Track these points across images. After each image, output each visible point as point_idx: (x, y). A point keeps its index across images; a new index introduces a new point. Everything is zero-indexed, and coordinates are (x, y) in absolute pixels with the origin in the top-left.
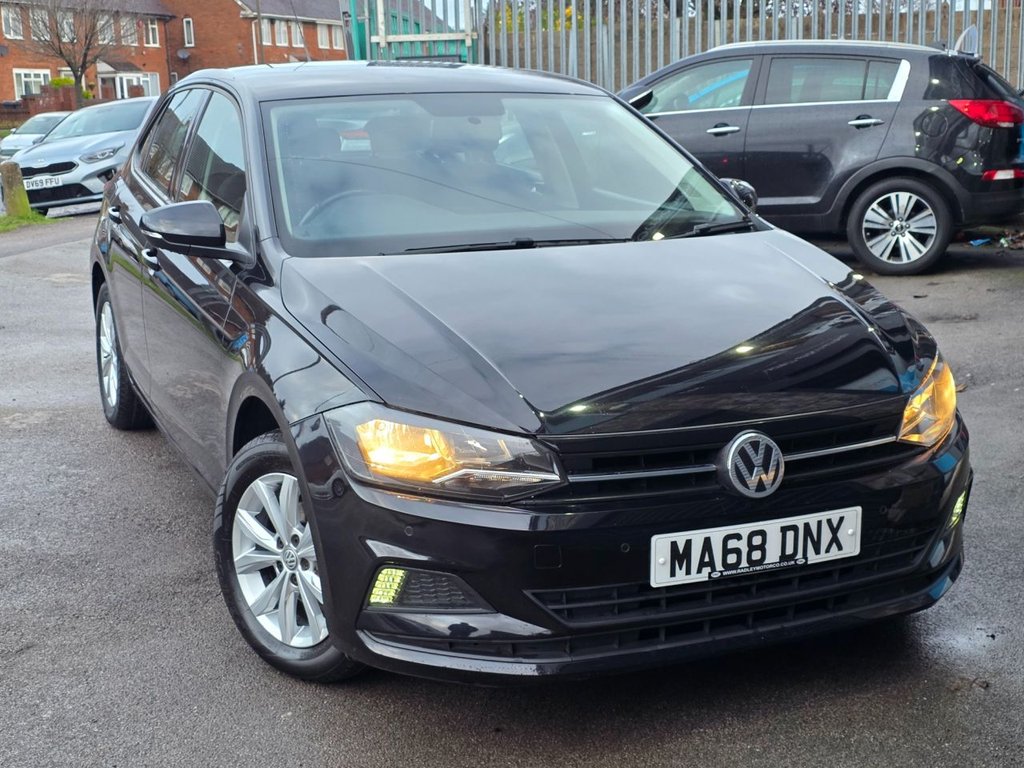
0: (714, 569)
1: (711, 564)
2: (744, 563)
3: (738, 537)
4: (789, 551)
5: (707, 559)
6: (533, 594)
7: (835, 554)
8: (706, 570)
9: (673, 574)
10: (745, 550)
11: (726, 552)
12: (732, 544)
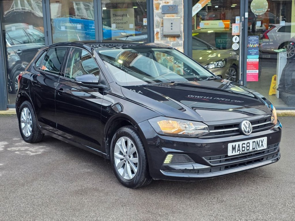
0: (240, 151)
1: (240, 150)
2: (246, 150)
3: (244, 144)
4: (254, 147)
5: (239, 149)
6: (205, 158)
7: (262, 148)
8: (239, 151)
9: (232, 153)
10: (246, 147)
11: (243, 147)
12: (244, 145)
